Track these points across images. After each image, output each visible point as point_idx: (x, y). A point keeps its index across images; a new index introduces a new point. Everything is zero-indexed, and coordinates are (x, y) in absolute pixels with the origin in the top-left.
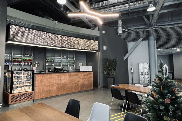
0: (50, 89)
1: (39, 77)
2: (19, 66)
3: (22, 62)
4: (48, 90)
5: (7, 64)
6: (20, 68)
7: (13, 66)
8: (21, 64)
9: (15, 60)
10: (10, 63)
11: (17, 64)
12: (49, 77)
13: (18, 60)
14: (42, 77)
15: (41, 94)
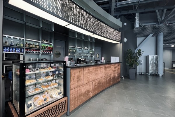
0: (88, 89)
1: (75, 73)
2: (35, 55)
3: (40, 50)
4: (86, 91)
5: (15, 51)
6: (38, 58)
7: (26, 55)
8: (39, 52)
9: (29, 47)
10: (21, 50)
11: (32, 51)
12: (86, 71)
13: (34, 46)
14: (79, 72)
15: (78, 100)
